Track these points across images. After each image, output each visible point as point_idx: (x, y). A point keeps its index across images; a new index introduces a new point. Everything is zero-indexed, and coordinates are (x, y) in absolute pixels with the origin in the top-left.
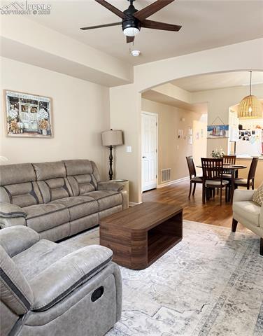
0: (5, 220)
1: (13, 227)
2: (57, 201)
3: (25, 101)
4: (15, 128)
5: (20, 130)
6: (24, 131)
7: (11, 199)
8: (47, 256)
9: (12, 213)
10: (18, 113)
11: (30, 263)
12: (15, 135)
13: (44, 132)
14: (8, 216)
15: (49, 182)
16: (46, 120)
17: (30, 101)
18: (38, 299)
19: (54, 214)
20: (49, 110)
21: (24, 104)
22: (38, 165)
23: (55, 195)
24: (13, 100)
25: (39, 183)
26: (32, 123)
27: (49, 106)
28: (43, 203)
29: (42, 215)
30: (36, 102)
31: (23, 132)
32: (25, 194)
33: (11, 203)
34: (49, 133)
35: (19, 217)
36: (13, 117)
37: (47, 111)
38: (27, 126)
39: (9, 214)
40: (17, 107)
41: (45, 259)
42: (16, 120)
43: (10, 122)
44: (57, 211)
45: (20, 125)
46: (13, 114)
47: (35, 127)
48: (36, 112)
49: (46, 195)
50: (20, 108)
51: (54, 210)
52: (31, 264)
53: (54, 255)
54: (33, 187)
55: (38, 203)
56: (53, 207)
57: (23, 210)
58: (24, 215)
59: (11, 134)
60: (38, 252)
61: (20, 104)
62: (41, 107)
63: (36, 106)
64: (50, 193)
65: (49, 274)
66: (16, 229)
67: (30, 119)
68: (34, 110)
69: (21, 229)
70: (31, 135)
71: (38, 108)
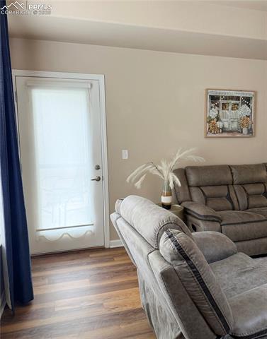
0: (200, 222)
1: (210, 232)
2: (256, 209)
3: (226, 98)
4: (214, 128)
5: (219, 129)
6: (224, 130)
7: (206, 201)
8: (247, 275)
9: (207, 216)
10: (218, 111)
11: (226, 276)
12: (214, 135)
13: (245, 131)
14: (204, 218)
15: (247, 187)
16: (249, 117)
17: (232, 98)
18: (239, 325)
19: (252, 224)
20: (252, 105)
21: (225, 102)
22: (235, 167)
23: (253, 202)
24: (214, 99)
25: (236, 187)
26: (232, 121)
27: (253, 101)
28: (239, 210)
29: (238, 223)
30: (238, 98)
31: (222, 132)
32: (220, 197)
33: (206, 205)
34: (250, 132)
35: (213, 221)
36: (213, 117)
37: (249, 106)
38: (226, 125)
39: (204, 216)
40: (218, 106)
41: (244, 278)
42: (215, 120)
43: (209, 122)
44: (255, 222)
45: (219, 124)
46: (213, 113)
47: (235, 126)
48: (237, 109)
49: (243, 201)
50: (221, 106)
51: (251, 219)
52: (228, 278)
53: (254, 275)
54: (229, 191)
55: (234, 209)
56: (251, 216)
57: (218, 214)
58: (219, 220)
59: (210, 135)
60: (235, 266)
61: (221, 101)
62: (243, 103)
63: (237, 102)
64: (248, 199)
65: (252, 300)
66: (213, 235)
67: (230, 118)
68: (235, 107)
69: (218, 237)
70: (230, 135)
71: (240, 104)
